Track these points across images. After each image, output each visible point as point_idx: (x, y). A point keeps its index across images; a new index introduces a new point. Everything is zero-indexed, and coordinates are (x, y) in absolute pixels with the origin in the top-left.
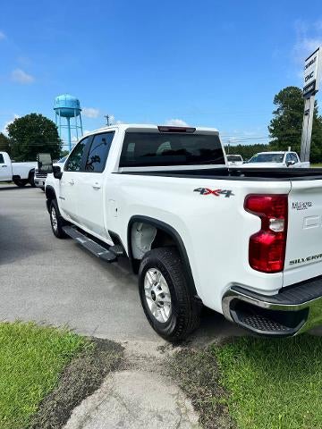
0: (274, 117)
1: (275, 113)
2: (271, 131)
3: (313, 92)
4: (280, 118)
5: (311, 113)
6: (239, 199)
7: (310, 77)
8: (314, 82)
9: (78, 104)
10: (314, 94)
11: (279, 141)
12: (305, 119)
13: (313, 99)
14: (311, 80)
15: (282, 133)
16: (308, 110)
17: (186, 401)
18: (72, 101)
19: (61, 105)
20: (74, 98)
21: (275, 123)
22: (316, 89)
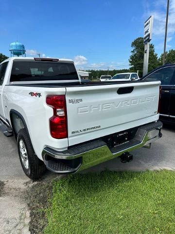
0: (131, 54)
1: (132, 52)
2: (130, 62)
3: (149, 40)
4: (135, 55)
5: (148, 52)
6: (44, 98)
7: (147, 32)
8: (149, 35)
9: (24, 48)
10: (149, 41)
11: (135, 67)
12: (145, 55)
13: (149, 44)
14: (147, 34)
15: (136, 63)
16: (146, 50)
17: (27, 212)
18: (20, 46)
19: (14, 48)
20: (21, 44)
21: (132, 58)
22: (150, 39)
